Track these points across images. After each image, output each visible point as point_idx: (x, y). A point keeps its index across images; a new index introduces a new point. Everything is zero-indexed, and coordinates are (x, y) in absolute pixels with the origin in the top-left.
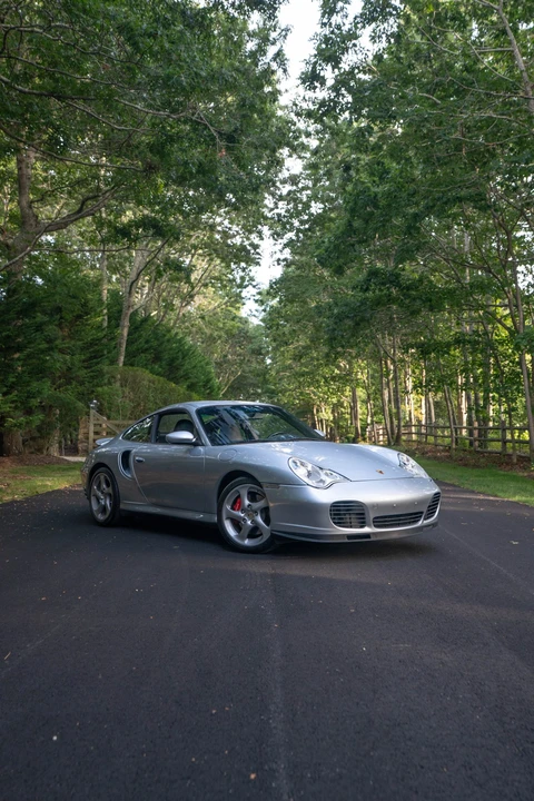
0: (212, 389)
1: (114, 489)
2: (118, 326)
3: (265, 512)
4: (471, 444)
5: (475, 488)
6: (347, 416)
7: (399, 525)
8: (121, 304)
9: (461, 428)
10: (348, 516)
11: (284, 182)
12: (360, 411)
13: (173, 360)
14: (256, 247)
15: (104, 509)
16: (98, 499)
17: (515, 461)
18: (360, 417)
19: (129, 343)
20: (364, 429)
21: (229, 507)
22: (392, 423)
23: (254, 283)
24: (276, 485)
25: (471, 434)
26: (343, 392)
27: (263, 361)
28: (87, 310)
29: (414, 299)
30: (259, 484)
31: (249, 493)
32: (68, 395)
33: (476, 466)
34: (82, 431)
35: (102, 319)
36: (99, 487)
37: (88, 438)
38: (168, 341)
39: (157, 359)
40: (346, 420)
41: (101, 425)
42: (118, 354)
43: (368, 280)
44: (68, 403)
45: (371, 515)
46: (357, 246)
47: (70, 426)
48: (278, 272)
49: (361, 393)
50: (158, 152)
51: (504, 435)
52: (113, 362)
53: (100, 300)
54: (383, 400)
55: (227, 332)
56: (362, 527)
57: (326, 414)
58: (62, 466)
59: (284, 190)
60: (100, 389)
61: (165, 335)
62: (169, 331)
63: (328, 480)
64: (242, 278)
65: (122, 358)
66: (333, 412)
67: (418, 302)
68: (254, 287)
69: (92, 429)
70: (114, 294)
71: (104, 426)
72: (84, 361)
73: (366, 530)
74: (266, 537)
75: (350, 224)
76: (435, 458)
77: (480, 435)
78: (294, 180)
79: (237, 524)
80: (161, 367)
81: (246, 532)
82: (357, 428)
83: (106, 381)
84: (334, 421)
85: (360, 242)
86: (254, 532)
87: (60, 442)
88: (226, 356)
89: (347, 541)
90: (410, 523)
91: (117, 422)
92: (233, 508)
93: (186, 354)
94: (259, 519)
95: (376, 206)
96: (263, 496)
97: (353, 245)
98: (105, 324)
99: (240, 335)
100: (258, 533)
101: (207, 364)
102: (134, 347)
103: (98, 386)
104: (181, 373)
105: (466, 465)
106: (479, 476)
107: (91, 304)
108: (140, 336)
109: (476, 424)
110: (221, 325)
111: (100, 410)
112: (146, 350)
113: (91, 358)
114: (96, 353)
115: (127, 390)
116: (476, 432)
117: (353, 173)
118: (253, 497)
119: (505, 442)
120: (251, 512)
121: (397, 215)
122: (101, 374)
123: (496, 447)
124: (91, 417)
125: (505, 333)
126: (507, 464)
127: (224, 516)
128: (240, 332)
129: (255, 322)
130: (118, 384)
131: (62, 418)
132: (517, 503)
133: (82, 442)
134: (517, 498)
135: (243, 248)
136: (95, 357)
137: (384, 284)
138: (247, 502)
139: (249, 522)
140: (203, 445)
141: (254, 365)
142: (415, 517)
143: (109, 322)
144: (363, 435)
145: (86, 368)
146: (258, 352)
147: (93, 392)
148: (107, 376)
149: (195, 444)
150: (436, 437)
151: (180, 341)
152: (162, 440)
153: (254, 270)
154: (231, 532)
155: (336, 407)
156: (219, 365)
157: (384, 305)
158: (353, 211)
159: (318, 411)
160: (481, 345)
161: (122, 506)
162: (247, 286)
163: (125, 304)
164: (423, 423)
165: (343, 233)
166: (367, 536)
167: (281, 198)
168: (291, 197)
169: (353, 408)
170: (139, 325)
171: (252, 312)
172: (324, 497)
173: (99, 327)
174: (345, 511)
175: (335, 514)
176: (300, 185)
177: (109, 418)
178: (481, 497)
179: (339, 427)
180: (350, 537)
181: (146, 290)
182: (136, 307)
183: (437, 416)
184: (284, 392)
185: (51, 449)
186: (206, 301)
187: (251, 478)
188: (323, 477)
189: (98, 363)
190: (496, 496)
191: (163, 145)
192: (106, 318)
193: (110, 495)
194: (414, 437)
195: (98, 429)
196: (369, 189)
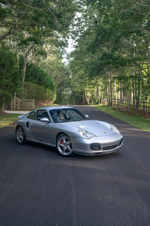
0: (53, 86)
1: (24, 133)
2: (22, 68)
3: (71, 145)
4: (134, 106)
5: (135, 125)
6: (96, 95)
7: (110, 149)
8: (23, 60)
9: (131, 102)
10: (95, 147)
11: (76, 20)
12: (99, 93)
13: (40, 78)
14: (66, 41)
15: (21, 139)
16: (19, 136)
17: (147, 114)
18: (99, 95)
19: (26, 73)
20: (101, 99)
21: (59, 143)
22: (109, 98)
23: (66, 53)
24: (74, 137)
25: (134, 103)
26: (94, 88)
27: (69, 77)
28: (12, 63)
29: (117, 63)
30: (69, 137)
31: (65, 139)
32: (7, 93)
33: (135, 116)
34: (12, 102)
35: (17, 66)
36: (19, 132)
37: (14, 105)
38: (39, 72)
39: (35, 77)
40: (95, 96)
41: (18, 101)
42: (23, 77)
43: (102, 57)
44: (7, 95)
45: (102, 147)
46: (99, 45)
47: (8, 102)
48: (74, 49)
49: (100, 88)
50: (36, 20)
51: (144, 105)
52: (21, 80)
53: (17, 59)
54: (107, 92)
55: (57, 68)
56: (99, 150)
57: (89, 94)
58: (6, 116)
59: (76, 22)
60: (17, 89)
61: (37, 70)
62: (39, 69)
63: (90, 136)
64: (63, 51)
65: (24, 78)
66: (91, 94)
67: (118, 64)
68: (66, 54)
69: (15, 102)
70: (21, 57)
71: (19, 101)
72: (12, 80)
73: (101, 151)
74: (70, 153)
75: (97, 38)
76: (123, 111)
77: (136, 104)
78: (79, 19)
79: (62, 148)
80: (36, 80)
81: (64, 150)
82: (98, 99)
83: (19, 86)
84: (91, 96)
85: (100, 44)
86: (67, 151)
87: (5, 108)
88: (57, 75)
89: (95, 155)
90: (114, 148)
91: (23, 100)
92: (61, 143)
93: (44, 76)
94: (69, 147)
95: (106, 33)
96: (70, 140)
97: (98, 45)
98: (18, 67)
99: (62, 69)
100: (68, 151)
101: (51, 78)
102: (28, 74)
103: (16, 88)
104: (43, 82)
105: (132, 115)
106: (136, 120)
107: (14, 62)
108: (30, 71)
109: (136, 101)
110: (55, 65)
111: (17, 96)
112: (32, 75)
113: (14, 79)
114: (16, 77)
115: (26, 89)
116: (135, 103)
117: (98, 24)
118: (67, 140)
119: (144, 107)
120: (66, 145)
121: (112, 36)
122: (17, 84)
123: (141, 108)
124: (15, 98)
125: (145, 74)
126: (145, 115)
127: (58, 146)
128: (62, 68)
129: (66, 64)
130: (23, 87)
131: (5, 100)
132: (146, 132)
133: (12, 106)
134: (146, 130)
135: (63, 42)
136: (15, 78)
137: (108, 58)
138: (65, 142)
139: (66, 148)
140: (51, 122)
141: (66, 78)
142: (115, 146)
143: (20, 66)
144: (100, 101)
145: (12, 82)
146: (68, 74)
147: (15, 90)
148: (19, 85)
149: (49, 122)
150: (123, 104)
151: (42, 71)
152: (39, 120)
153: (66, 49)
154: (60, 150)
155: (92, 92)
156: (55, 78)
157: (107, 65)
158: (98, 34)
159: (86, 93)
160: (138, 78)
161: (26, 139)
162: (64, 54)
163: (25, 61)
164: (119, 99)
165: (95, 41)
166: (101, 153)
167: (75, 25)
168: (78, 25)
169: (98, 92)
170: (29, 67)
171: (66, 61)
172: (88, 142)
173: (17, 69)
174: (94, 146)
175: (91, 147)
176: (81, 21)
177: (20, 98)
178: (136, 130)
179: (93, 98)
180: (96, 153)
181: (31, 55)
182: (28, 61)
183: (124, 96)
184: (75, 87)
185: (2, 110)
186: (51, 58)
187: (66, 135)
188: (88, 135)
189: (16, 81)
190: (140, 129)
191: (37, 17)
192: (19, 65)
193: (23, 135)
194: (116, 103)
195: (17, 102)
196: (103, 27)
